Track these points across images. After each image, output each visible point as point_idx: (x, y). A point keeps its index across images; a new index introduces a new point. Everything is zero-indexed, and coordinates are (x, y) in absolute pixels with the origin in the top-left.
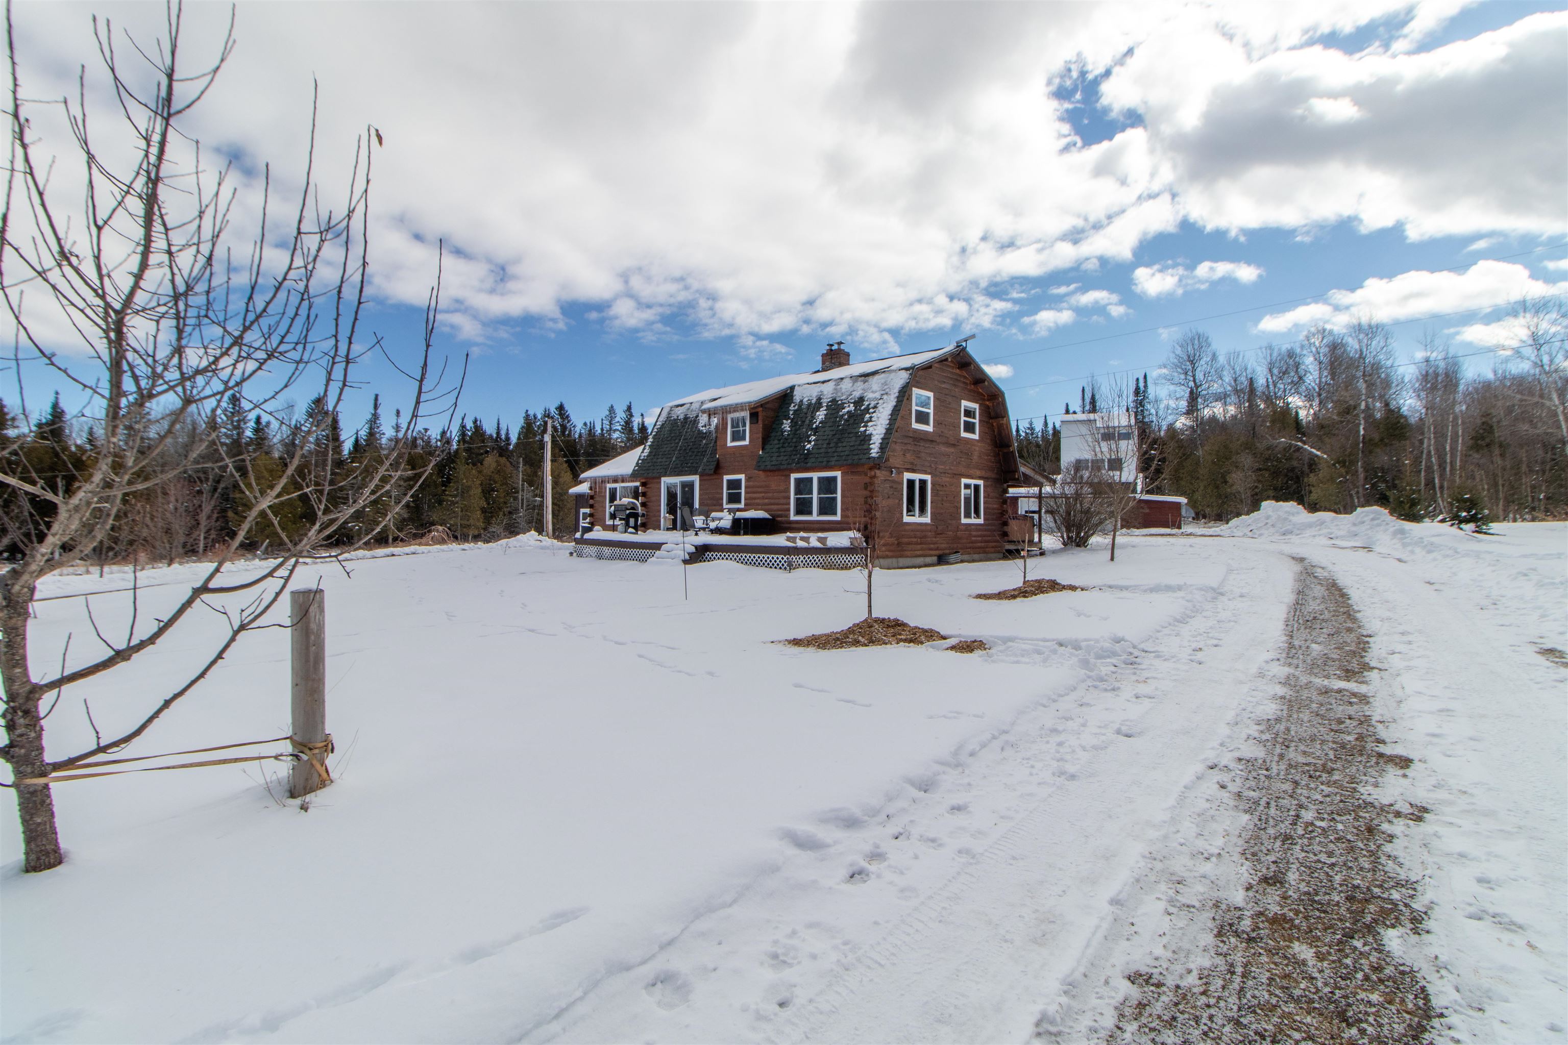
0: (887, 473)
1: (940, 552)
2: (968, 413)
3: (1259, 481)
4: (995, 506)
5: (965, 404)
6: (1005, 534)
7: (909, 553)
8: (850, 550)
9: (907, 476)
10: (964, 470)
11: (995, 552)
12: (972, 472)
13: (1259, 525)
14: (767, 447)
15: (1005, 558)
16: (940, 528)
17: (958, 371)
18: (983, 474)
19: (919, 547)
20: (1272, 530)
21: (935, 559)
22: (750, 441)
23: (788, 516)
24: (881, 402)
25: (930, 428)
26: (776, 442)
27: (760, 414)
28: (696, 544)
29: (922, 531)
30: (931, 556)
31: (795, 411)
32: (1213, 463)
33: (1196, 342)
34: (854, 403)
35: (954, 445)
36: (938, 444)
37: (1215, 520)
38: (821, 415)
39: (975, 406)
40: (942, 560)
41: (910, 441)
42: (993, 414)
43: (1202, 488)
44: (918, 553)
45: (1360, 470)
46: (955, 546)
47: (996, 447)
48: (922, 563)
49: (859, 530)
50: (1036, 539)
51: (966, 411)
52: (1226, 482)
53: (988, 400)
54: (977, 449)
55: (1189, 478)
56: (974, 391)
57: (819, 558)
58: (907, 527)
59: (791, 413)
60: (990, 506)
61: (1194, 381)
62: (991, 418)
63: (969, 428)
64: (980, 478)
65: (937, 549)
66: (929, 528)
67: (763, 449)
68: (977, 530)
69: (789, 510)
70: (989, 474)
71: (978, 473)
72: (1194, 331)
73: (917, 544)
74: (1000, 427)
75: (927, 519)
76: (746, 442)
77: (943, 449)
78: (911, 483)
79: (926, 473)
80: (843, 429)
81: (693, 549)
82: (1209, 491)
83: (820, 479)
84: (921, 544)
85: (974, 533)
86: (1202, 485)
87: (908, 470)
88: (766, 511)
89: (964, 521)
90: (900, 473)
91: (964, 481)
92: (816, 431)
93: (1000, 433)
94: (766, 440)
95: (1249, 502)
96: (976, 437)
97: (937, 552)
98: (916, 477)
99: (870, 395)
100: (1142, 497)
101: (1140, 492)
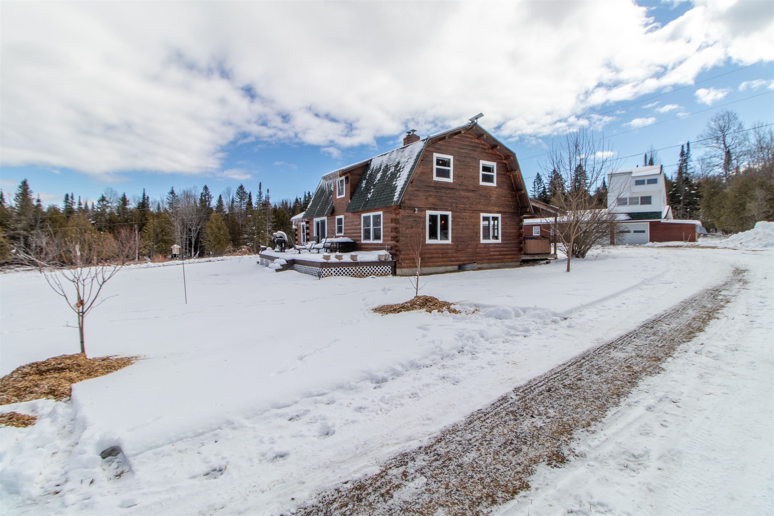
0: (411, 211)
1: (460, 263)
2: (486, 169)
4: (513, 231)
5: (483, 163)
6: (521, 249)
7: (431, 264)
8: (379, 263)
9: (429, 213)
10: (482, 208)
11: (512, 262)
12: (489, 209)
13: (749, 239)
14: (353, 198)
15: (521, 265)
16: (460, 247)
17: (476, 141)
18: (501, 209)
19: (440, 260)
20: (758, 243)
21: (456, 267)
22: (346, 195)
23: (360, 240)
24: (407, 164)
25: (450, 180)
26: (357, 194)
27: (349, 178)
28: (287, 259)
29: (442, 249)
30: (452, 265)
31: (369, 174)
32: (736, 197)
33: (727, 117)
34: (395, 166)
35: (473, 191)
36: (459, 190)
38: (379, 176)
39: (493, 164)
40: (461, 268)
41: (433, 189)
42: (509, 169)
44: (440, 264)
46: (475, 258)
47: (513, 190)
48: (444, 271)
49: (388, 250)
50: (553, 252)
51: (483, 167)
53: (505, 159)
54: (495, 193)
56: (493, 154)
57: (353, 269)
58: (429, 247)
59: (368, 175)
60: (507, 231)
62: (508, 171)
63: (487, 179)
64: (498, 212)
65: (458, 261)
66: (450, 247)
67: (351, 199)
68: (495, 247)
69: (361, 237)
70: (507, 210)
71: (496, 209)
72: (725, 111)
73: (439, 258)
74: (515, 176)
75: (449, 241)
76: (344, 196)
77: (463, 193)
78: (433, 219)
79: (447, 210)
80: (387, 184)
81: (285, 263)
83: (373, 216)
84: (442, 258)
85: (492, 250)
86: (727, 211)
87: (430, 209)
88: (349, 237)
89: (482, 241)
90: (422, 210)
91: (482, 215)
92: (374, 186)
93: (515, 182)
94: (352, 194)
96: (494, 184)
97: (457, 263)
98: (438, 213)
99: (403, 160)
100: (663, 221)
101: (663, 218)
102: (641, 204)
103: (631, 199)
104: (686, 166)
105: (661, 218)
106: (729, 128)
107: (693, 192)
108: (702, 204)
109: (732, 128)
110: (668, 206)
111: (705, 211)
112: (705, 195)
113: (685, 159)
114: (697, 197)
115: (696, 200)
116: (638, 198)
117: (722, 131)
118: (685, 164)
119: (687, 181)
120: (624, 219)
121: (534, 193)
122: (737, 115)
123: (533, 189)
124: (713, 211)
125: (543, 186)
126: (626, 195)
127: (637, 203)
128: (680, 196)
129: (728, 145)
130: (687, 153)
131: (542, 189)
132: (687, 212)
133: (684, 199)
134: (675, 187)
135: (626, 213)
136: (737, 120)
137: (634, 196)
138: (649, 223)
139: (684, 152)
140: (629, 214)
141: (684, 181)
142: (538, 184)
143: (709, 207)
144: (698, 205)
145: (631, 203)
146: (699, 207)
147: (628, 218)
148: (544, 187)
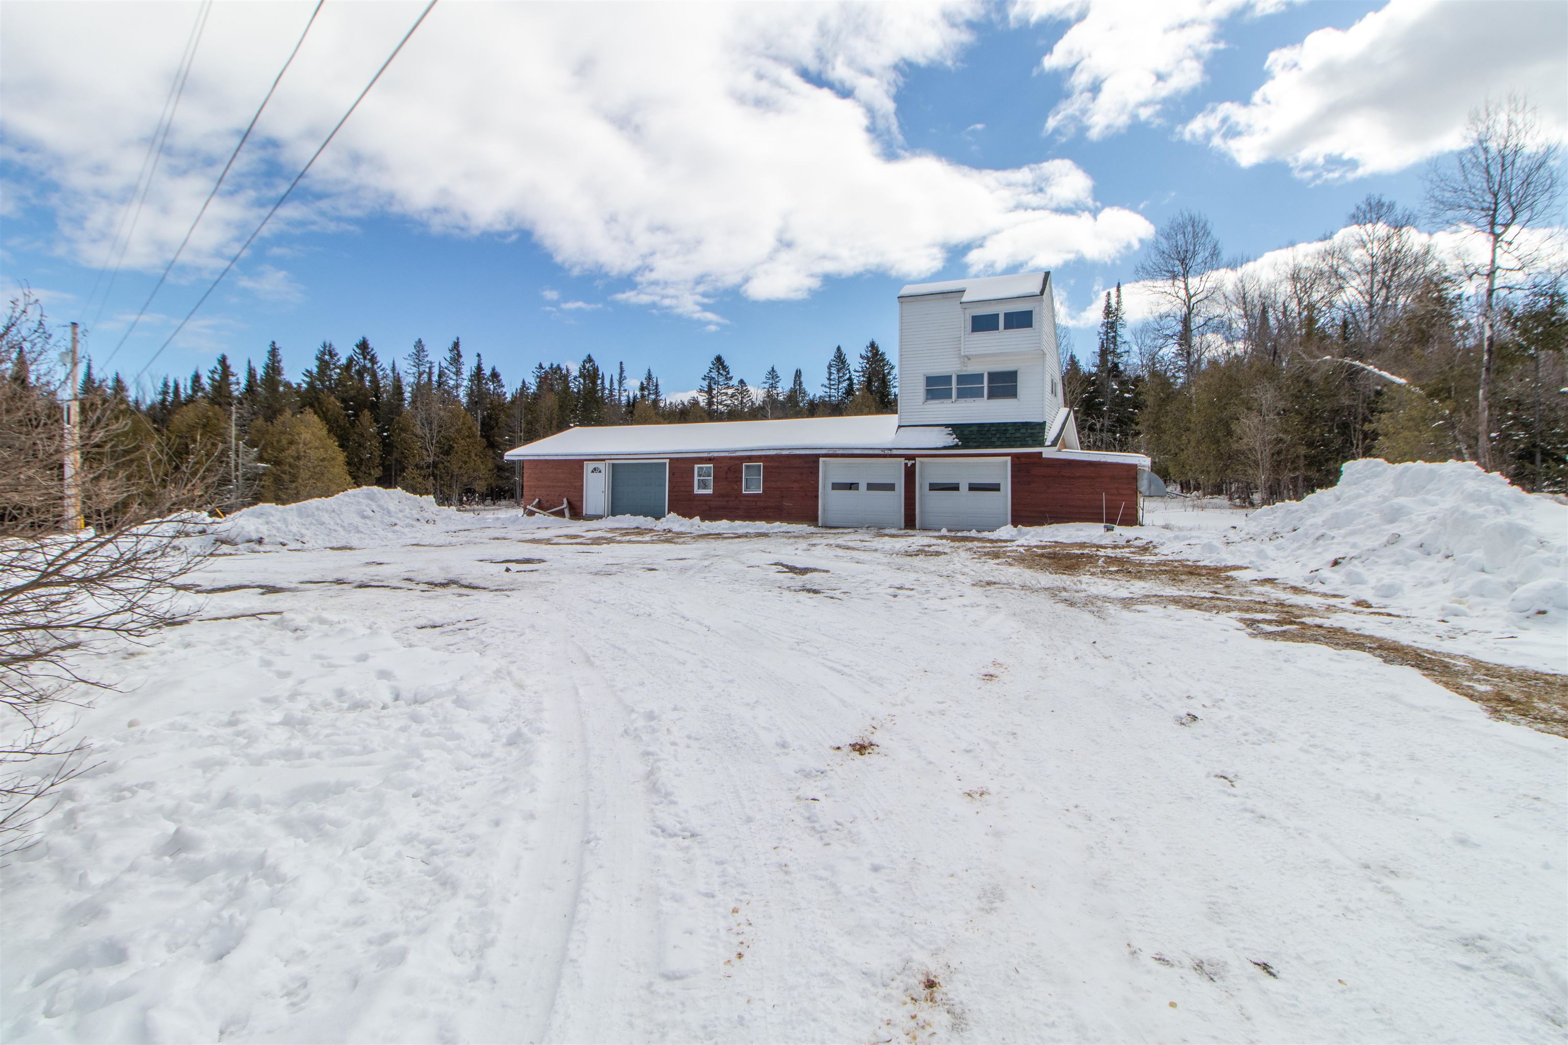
3: (1286, 432)
32: (1212, 404)
33: (1190, 228)
37: (1212, 494)
43: (1193, 444)
45: (1483, 405)
52: (1230, 433)
55: (1174, 430)
61: (1186, 289)
72: (1186, 215)
82: (1203, 447)
86: (1193, 438)
95: (1268, 465)
100: (1048, 453)
101: (1048, 443)
102: (991, 396)
103: (961, 379)
104: (1114, 337)
105: (1041, 444)
106: (1194, 253)
107: (1126, 395)
108: (1144, 418)
109: (1201, 254)
110: (1067, 409)
111: (1151, 437)
112: (1150, 400)
113: (1113, 323)
114: (1135, 407)
115: (1132, 413)
116: (981, 376)
117: (1183, 261)
118: (1113, 334)
119: (1114, 371)
120: (940, 444)
121: (828, 390)
122: (1209, 226)
123: (826, 382)
124: (1166, 437)
125: (848, 376)
126: (949, 366)
127: (978, 394)
128: (1103, 404)
129: (1192, 292)
130: (1117, 309)
131: (847, 382)
132: (1115, 439)
133: (1111, 410)
134: (1093, 383)
135: (947, 426)
136: (1209, 238)
137: (973, 368)
138: (1009, 458)
139: (1110, 307)
140: (957, 429)
141: (1109, 372)
142: (838, 371)
143: (1157, 428)
144: (1137, 424)
145: (962, 394)
146: (1138, 428)
147: (951, 440)
148: (850, 379)
